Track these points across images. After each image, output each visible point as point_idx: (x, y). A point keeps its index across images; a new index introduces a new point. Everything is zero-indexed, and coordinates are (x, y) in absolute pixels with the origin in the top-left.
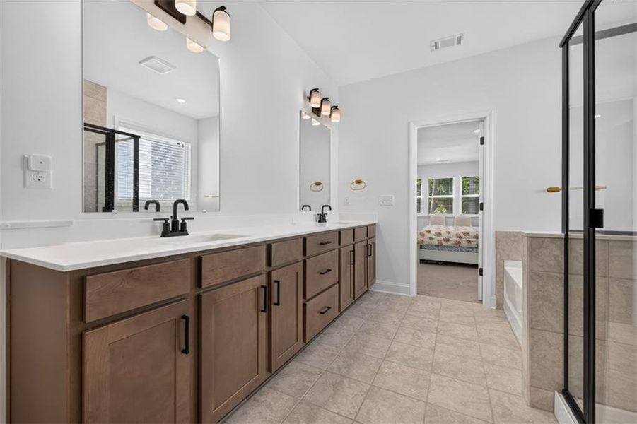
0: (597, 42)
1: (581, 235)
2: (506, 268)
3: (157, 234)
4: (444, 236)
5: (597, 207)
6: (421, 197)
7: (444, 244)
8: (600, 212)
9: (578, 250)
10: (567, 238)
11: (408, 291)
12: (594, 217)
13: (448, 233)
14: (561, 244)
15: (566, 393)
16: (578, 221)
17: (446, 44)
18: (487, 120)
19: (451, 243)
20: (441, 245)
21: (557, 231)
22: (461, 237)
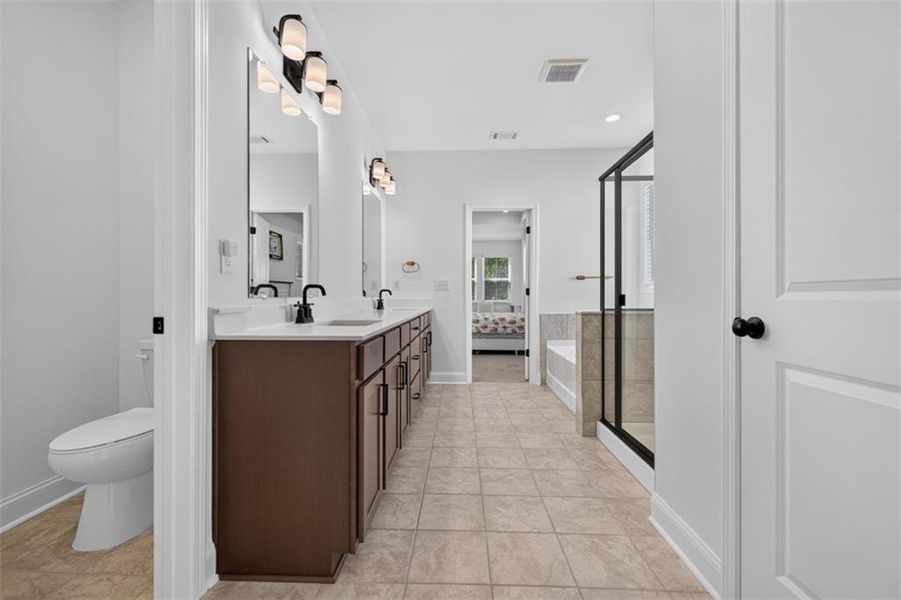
0: (623, 183)
1: (613, 312)
2: (549, 347)
3: (291, 320)
4: (482, 323)
5: (623, 293)
6: (475, 279)
7: (483, 331)
8: (624, 296)
9: (611, 321)
10: (603, 315)
11: (465, 379)
12: (621, 300)
13: (486, 319)
14: (600, 318)
15: (604, 421)
16: (610, 303)
17: (505, 136)
18: (534, 211)
19: (487, 331)
20: (479, 332)
21: (597, 310)
22: (498, 324)
